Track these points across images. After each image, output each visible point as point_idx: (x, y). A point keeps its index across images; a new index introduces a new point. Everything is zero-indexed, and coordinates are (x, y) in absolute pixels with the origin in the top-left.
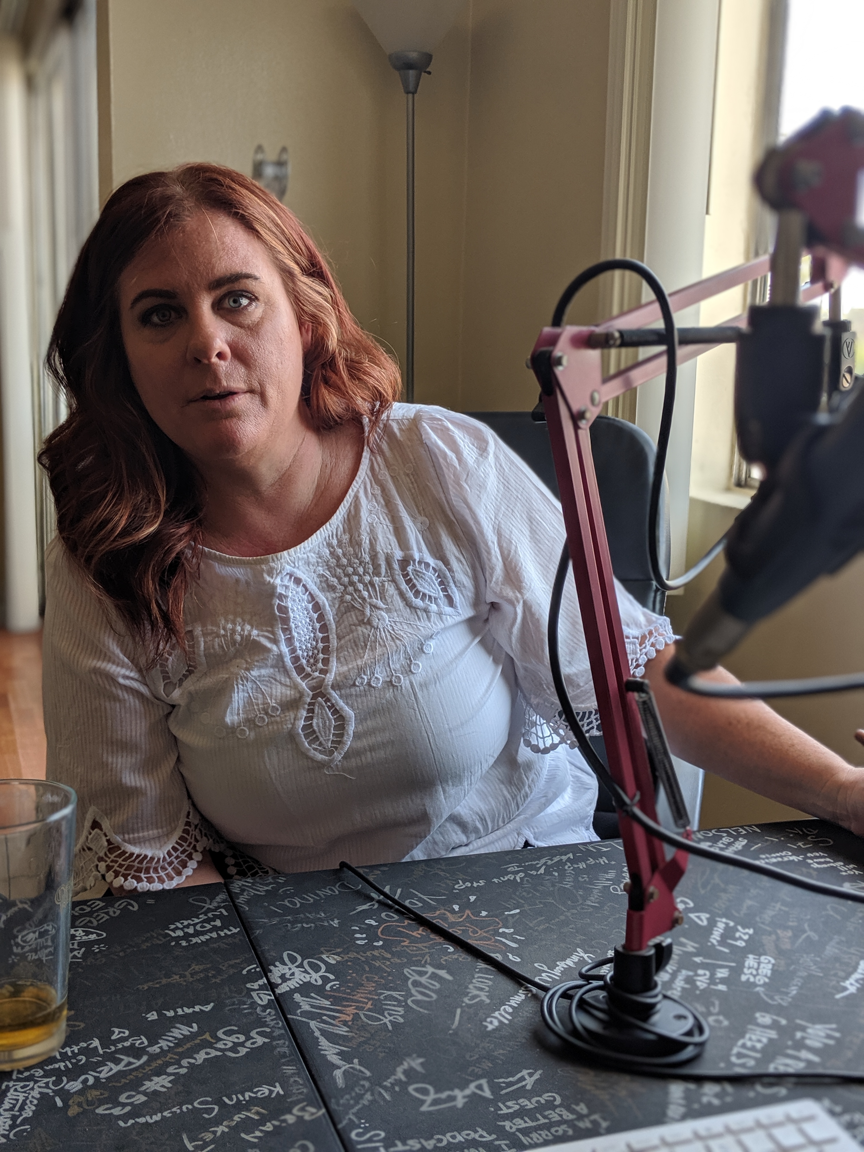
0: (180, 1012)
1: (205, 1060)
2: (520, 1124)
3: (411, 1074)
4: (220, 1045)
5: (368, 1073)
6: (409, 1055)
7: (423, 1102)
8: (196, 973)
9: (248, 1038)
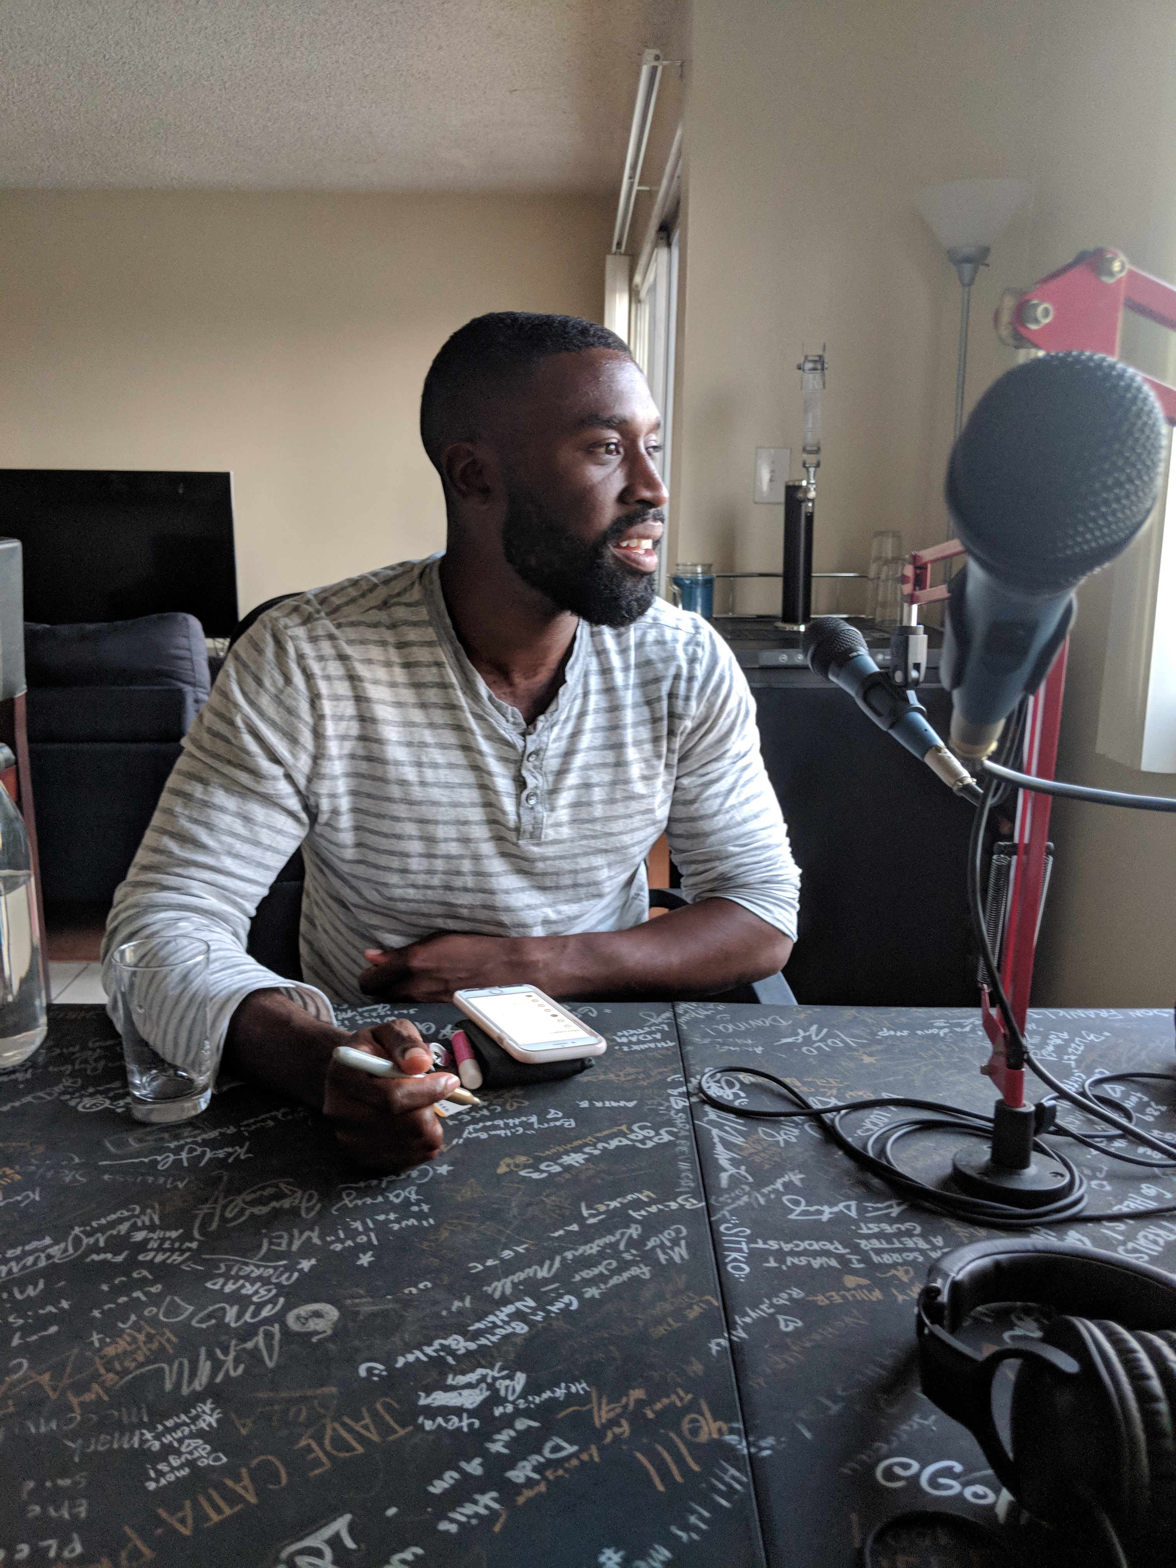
0: (607, 1104)
1: (617, 1147)
2: (875, 1243)
3: (789, 1187)
4: (632, 1136)
5: (751, 1180)
6: (792, 1170)
7: (793, 1211)
8: (630, 1074)
9: (658, 1134)
